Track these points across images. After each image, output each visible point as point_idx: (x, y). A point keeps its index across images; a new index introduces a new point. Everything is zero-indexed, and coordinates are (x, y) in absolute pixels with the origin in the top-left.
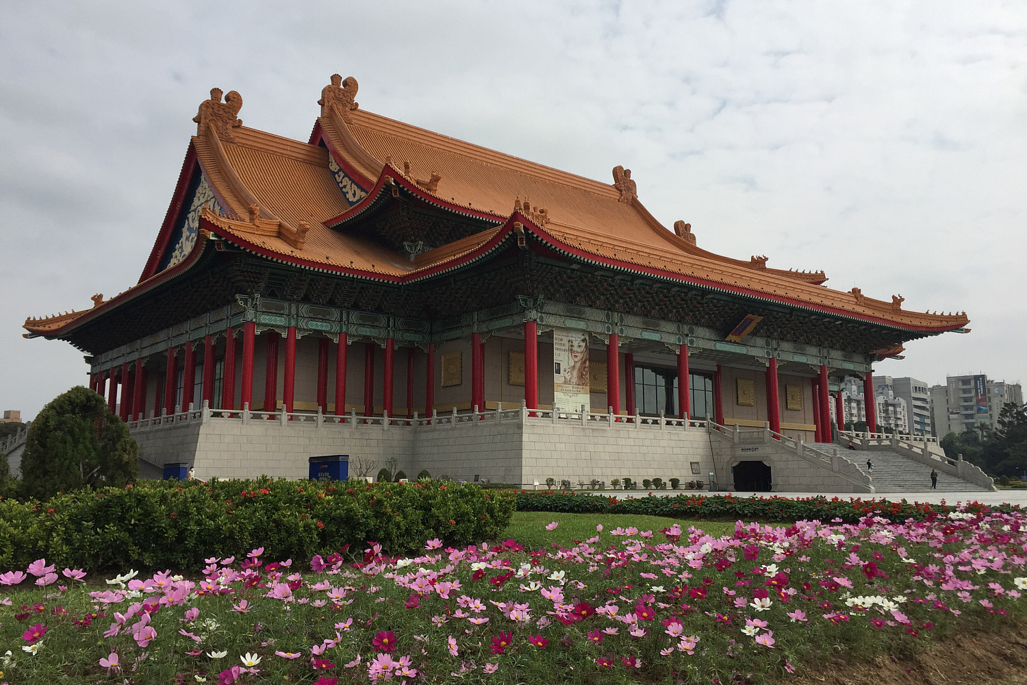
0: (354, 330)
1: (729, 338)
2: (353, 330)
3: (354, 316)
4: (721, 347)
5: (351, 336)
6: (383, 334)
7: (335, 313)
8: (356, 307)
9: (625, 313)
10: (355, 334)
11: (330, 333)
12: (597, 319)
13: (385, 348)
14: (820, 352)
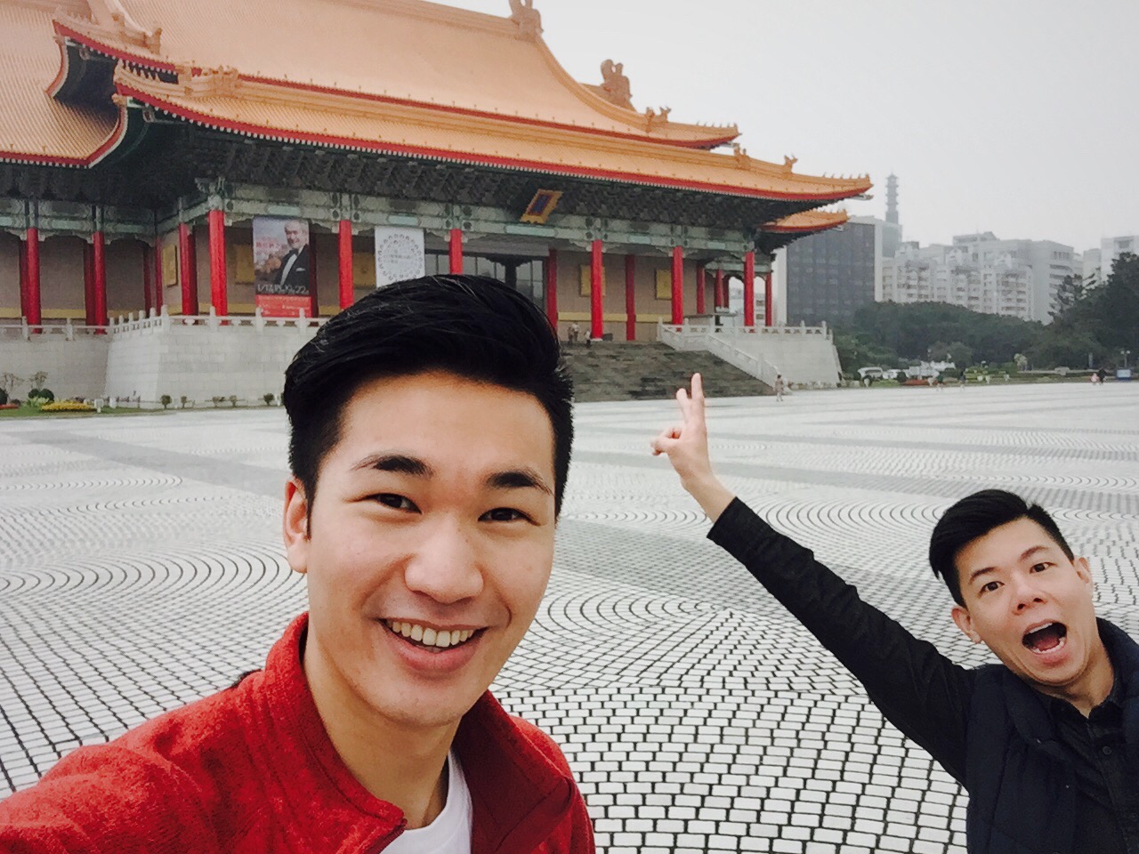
0: (46, 223)
1: (525, 218)
2: (44, 223)
3: (44, 208)
4: (512, 229)
5: (44, 231)
6: (87, 226)
7: (18, 206)
8: (48, 196)
9: (362, 194)
10: (48, 228)
11: (13, 228)
12: (317, 203)
13: (92, 242)
14: (672, 230)
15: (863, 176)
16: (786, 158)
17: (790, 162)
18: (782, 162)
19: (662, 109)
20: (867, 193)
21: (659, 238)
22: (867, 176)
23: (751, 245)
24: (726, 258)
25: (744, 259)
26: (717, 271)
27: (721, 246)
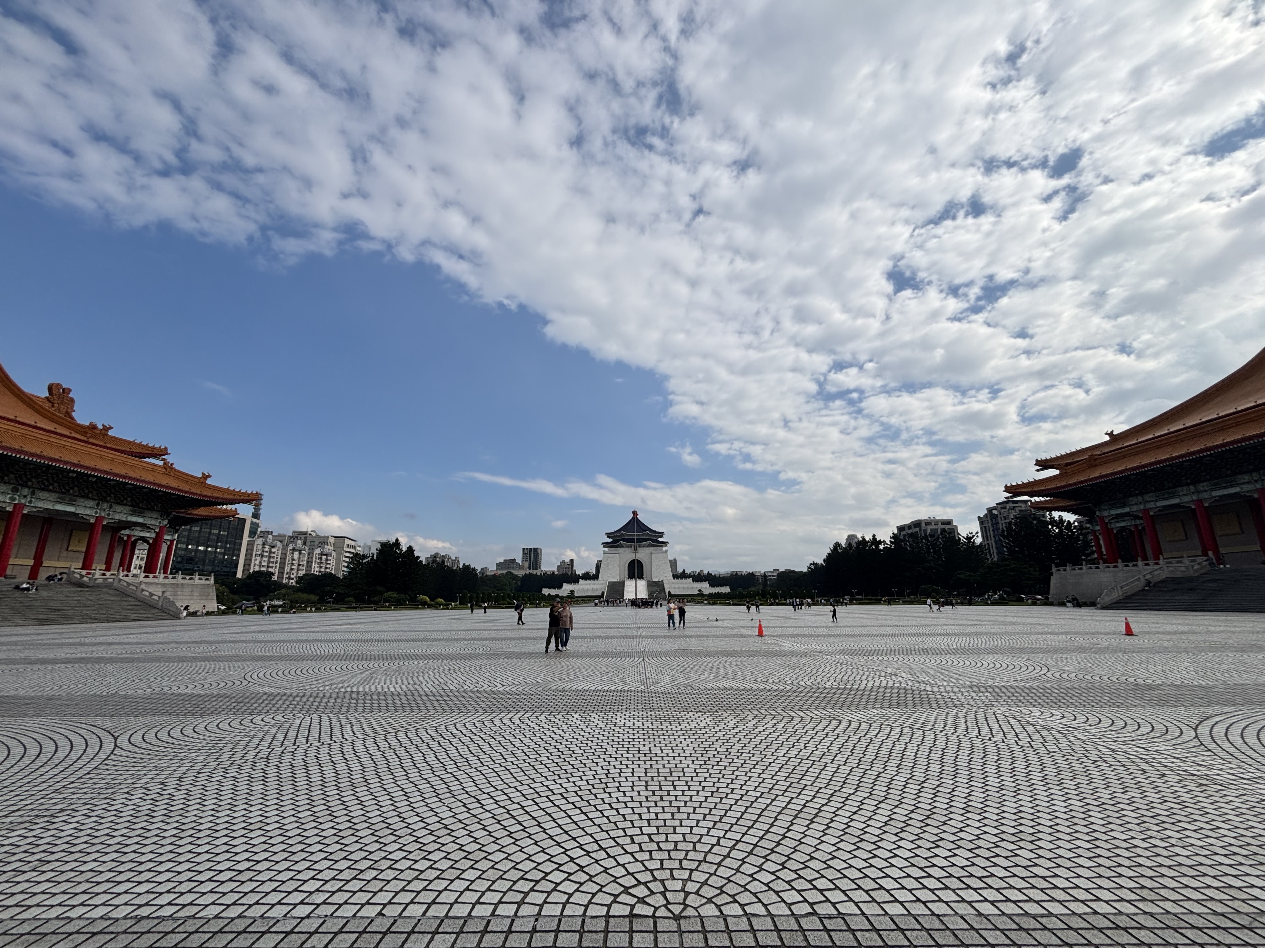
14: (98, 505)
15: (256, 492)
16: (203, 474)
17: (205, 477)
18: (200, 476)
19: (103, 425)
20: (258, 503)
21: (85, 509)
23: (166, 522)
24: (138, 528)
25: (157, 530)
26: (129, 536)
27: (140, 520)
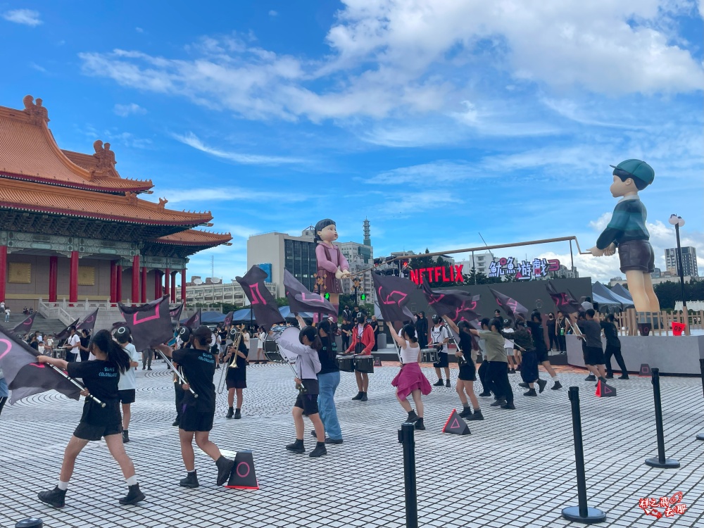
14: (70, 241)
15: (207, 212)
16: (160, 199)
17: (163, 203)
18: (158, 202)
20: (210, 222)
21: (59, 245)
22: (210, 212)
25: (132, 260)
